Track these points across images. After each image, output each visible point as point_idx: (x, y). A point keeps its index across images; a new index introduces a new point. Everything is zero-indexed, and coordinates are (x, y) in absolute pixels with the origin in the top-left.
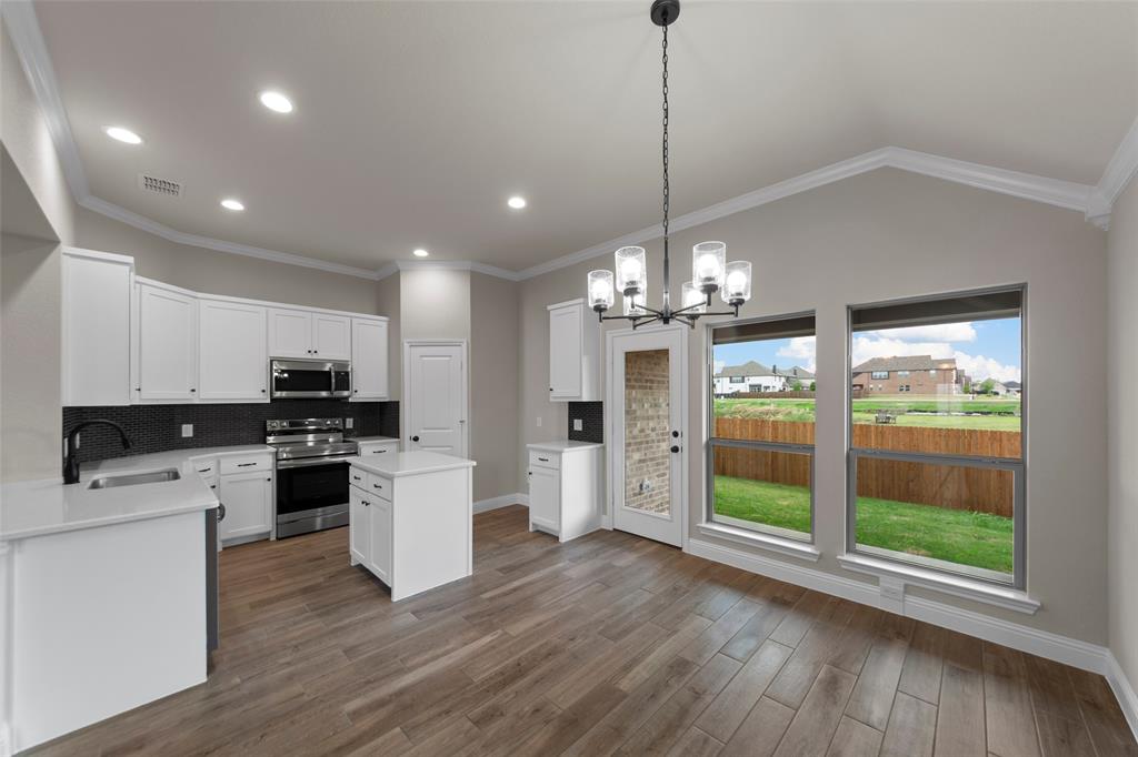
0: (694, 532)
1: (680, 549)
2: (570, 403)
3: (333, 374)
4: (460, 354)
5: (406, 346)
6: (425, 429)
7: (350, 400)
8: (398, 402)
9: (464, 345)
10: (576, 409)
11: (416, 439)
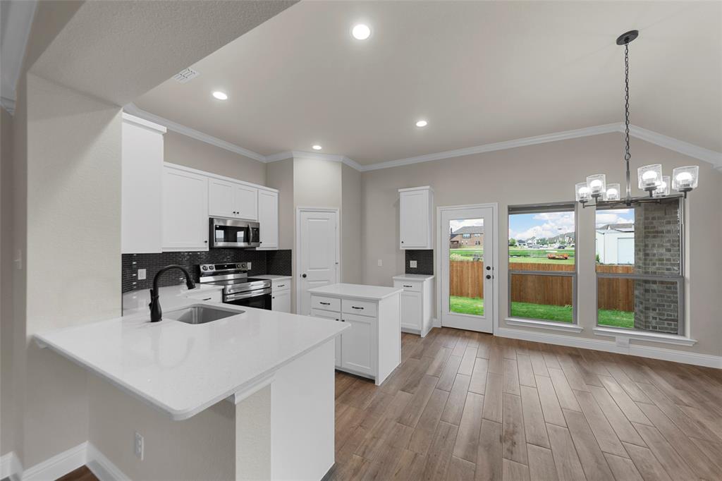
0: (502, 323)
1: (492, 334)
2: (406, 250)
3: (251, 229)
4: (335, 218)
5: (298, 211)
6: (310, 269)
7: (257, 249)
8: (290, 251)
9: (338, 212)
10: (411, 254)
11: (304, 276)
